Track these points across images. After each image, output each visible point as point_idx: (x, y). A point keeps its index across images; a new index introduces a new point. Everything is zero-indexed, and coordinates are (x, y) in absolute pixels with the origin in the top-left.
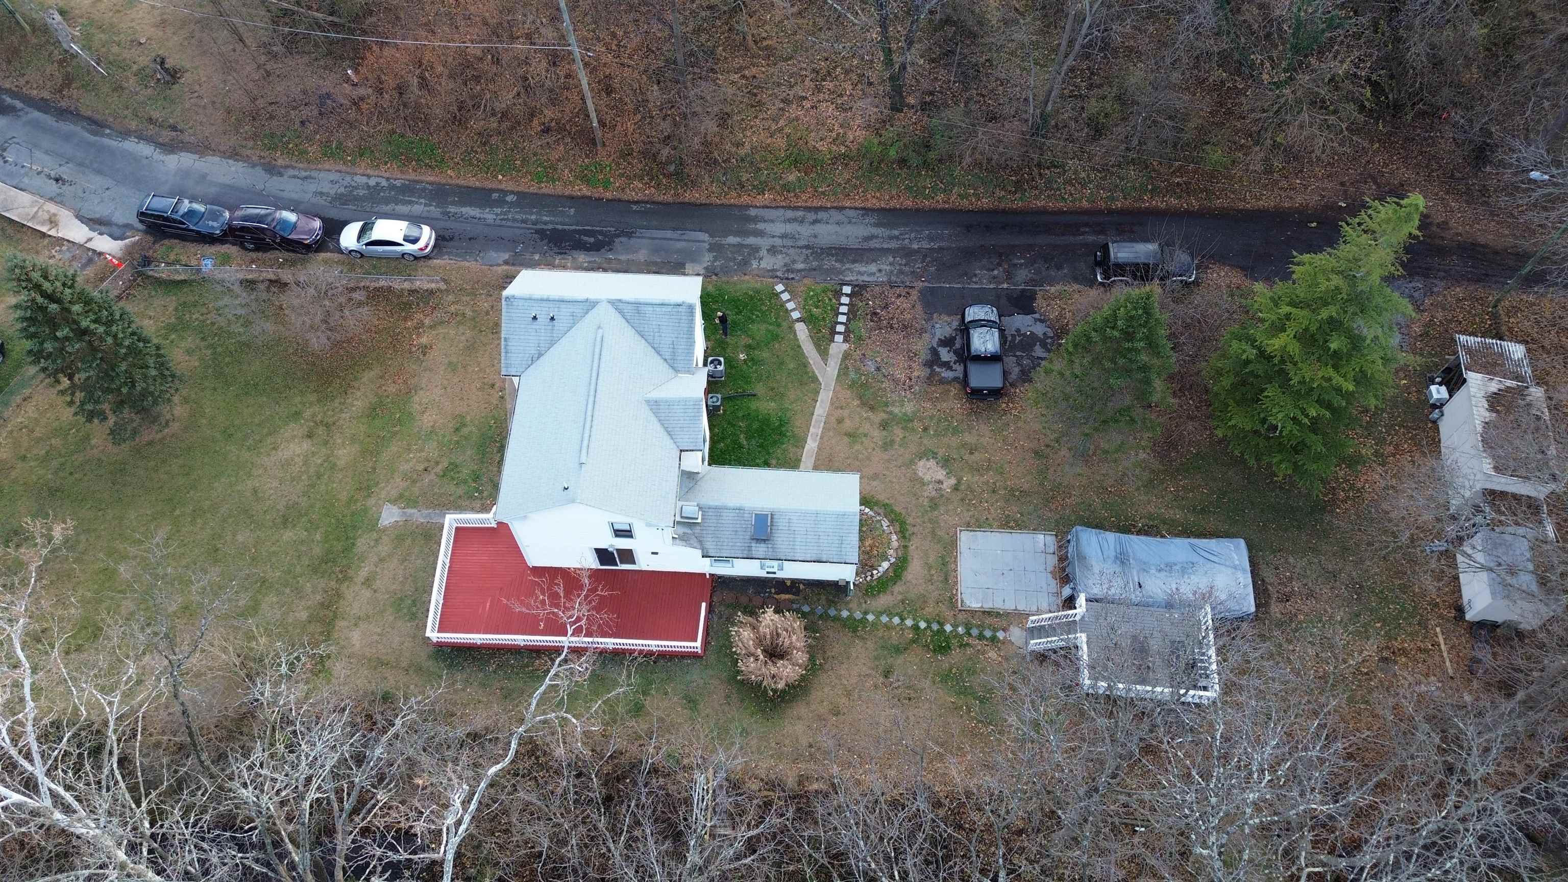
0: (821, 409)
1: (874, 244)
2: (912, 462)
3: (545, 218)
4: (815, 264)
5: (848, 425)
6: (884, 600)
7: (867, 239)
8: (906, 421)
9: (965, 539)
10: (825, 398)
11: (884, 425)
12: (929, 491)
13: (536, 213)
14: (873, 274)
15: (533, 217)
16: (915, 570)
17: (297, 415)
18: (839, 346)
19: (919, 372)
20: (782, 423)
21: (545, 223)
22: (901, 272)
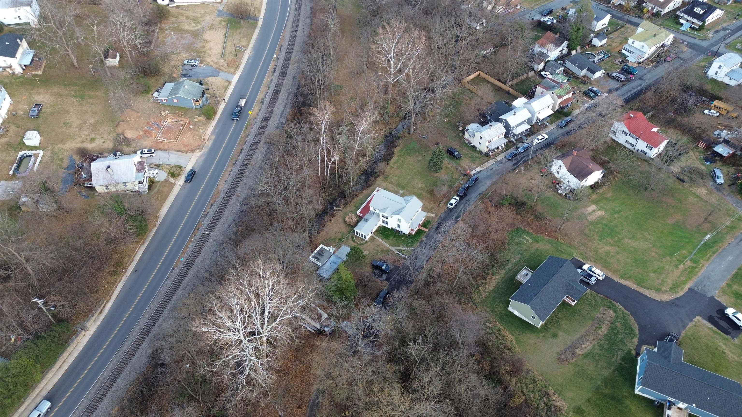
0: (386, 244)
2: (369, 251)
4: (415, 256)
5: (381, 246)
6: (350, 237)
8: (377, 254)
10: (388, 246)
11: (378, 251)
16: (352, 243)
17: (426, 187)
18: (396, 252)
19: (384, 259)
20: (387, 239)
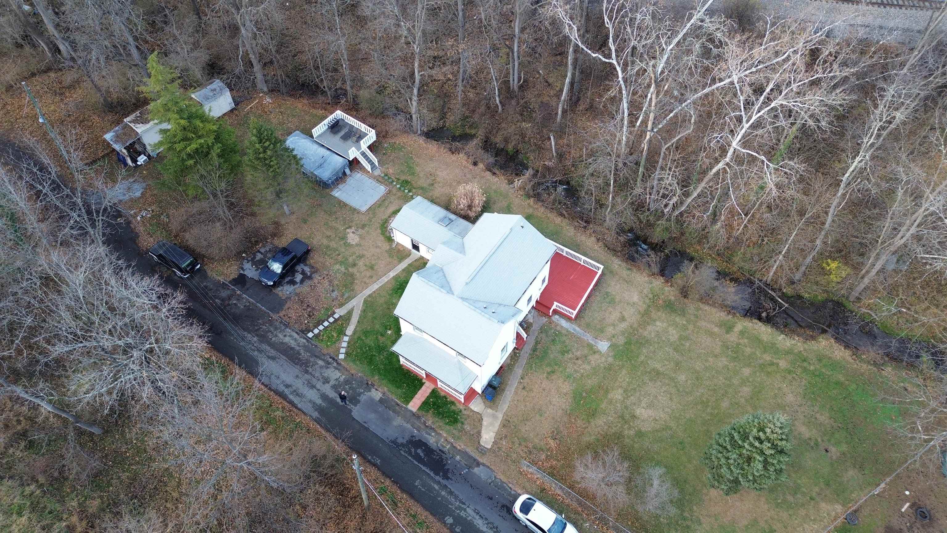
0: (375, 287)
1: (273, 353)
2: (357, 245)
3: (436, 487)
4: (312, 360)
5: (368, 274)
7: (273, 358)
8: (343, 262)
9: (364, 209)
10: (368, 292)
11: (354, 265)
12: (360, 231)
13: (439, 495)
14: (290, 336)
15: (443, 493)
18: (339, 313)
19: (317, 278)
21: (439, 483)
22: (276, 329)
